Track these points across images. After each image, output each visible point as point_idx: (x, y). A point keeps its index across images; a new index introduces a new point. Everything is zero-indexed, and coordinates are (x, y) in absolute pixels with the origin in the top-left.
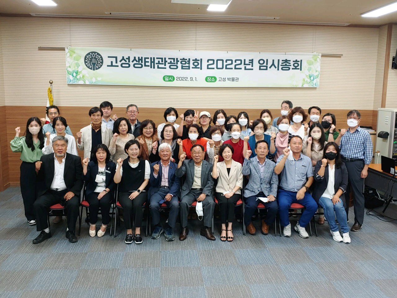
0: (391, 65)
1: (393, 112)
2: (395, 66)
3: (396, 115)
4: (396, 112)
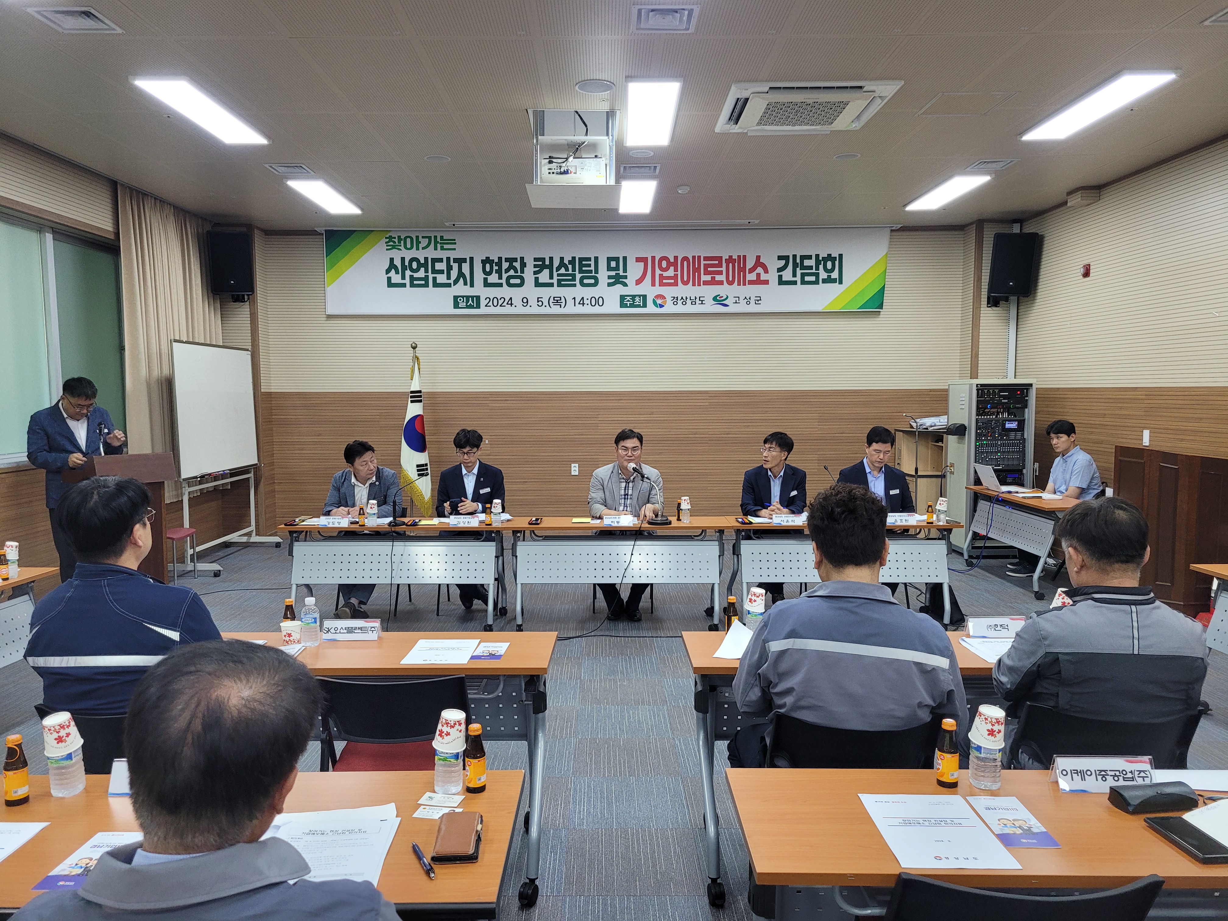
0: (986, 299)
1: (971, 385)
2: (993, 302)
3: (978, 390)
4: (977, 385)
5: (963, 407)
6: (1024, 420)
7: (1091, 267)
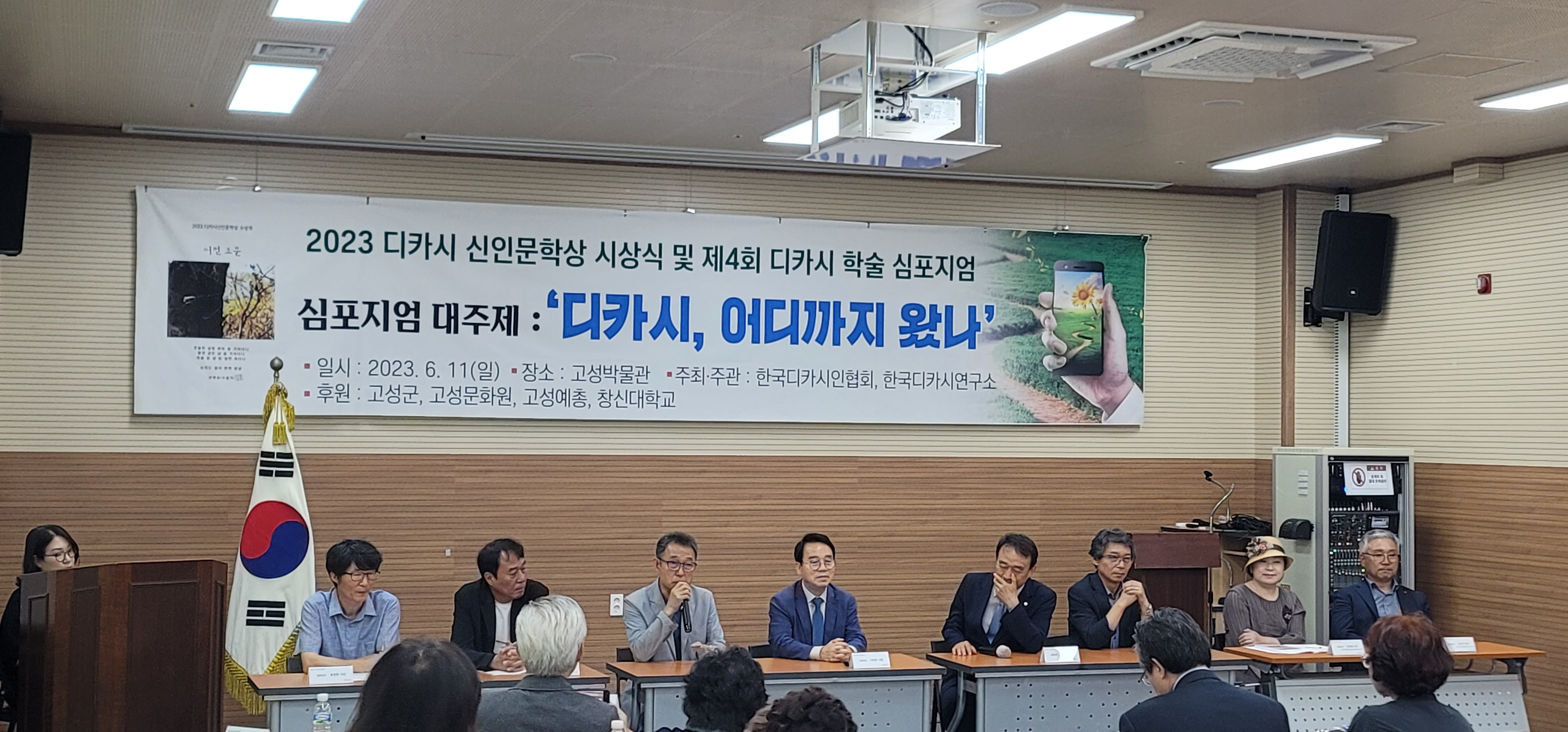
0: (1302, 314)
1: (1319, 457)
2: (1313, 318)
3: (1330, 465)
4: (1329, 457)
5: (1305, 492)
6: (1398, 515)
7: (1493, 280)
